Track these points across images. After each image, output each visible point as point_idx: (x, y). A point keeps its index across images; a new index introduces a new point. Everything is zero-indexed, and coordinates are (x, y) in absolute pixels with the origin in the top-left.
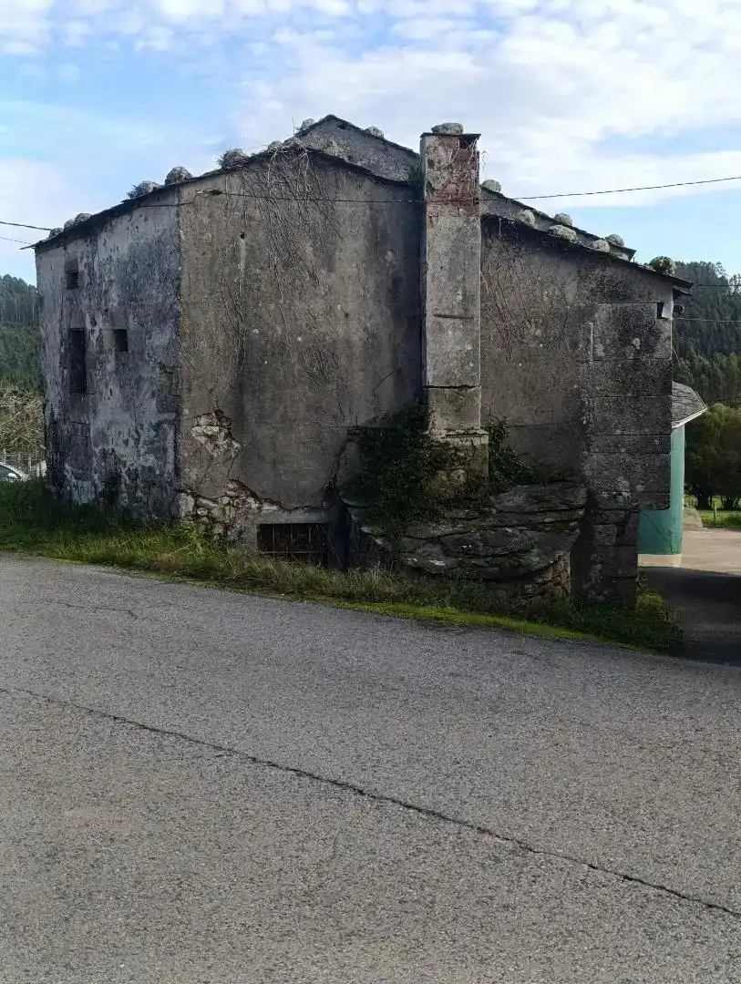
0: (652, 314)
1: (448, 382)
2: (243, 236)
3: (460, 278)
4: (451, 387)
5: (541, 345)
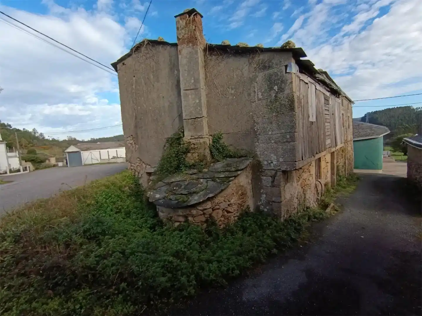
0: (282, 72)
1: (190, 116)
2: (134, 77)
3: (192, 73)
4: (192, 119)
5: (235, 97)
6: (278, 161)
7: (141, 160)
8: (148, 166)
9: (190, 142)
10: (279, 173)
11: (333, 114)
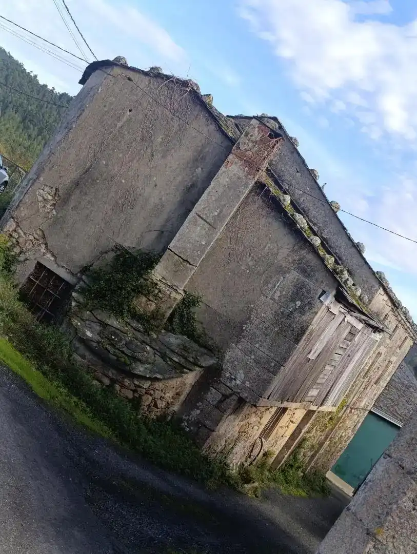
0: (316, 294)
1: (181, 253)
2: (130, 111)
3: (222, 203)
4: (180, 257)
5: (248, 271)
6: (243, 383)
7: (44, 237)
8: (49, 255)
9: (157, 284)
10: (234, 397)
11: (349, 356)
